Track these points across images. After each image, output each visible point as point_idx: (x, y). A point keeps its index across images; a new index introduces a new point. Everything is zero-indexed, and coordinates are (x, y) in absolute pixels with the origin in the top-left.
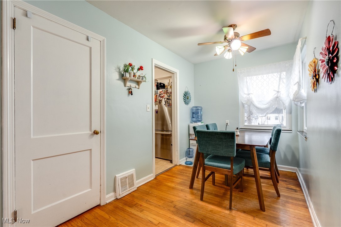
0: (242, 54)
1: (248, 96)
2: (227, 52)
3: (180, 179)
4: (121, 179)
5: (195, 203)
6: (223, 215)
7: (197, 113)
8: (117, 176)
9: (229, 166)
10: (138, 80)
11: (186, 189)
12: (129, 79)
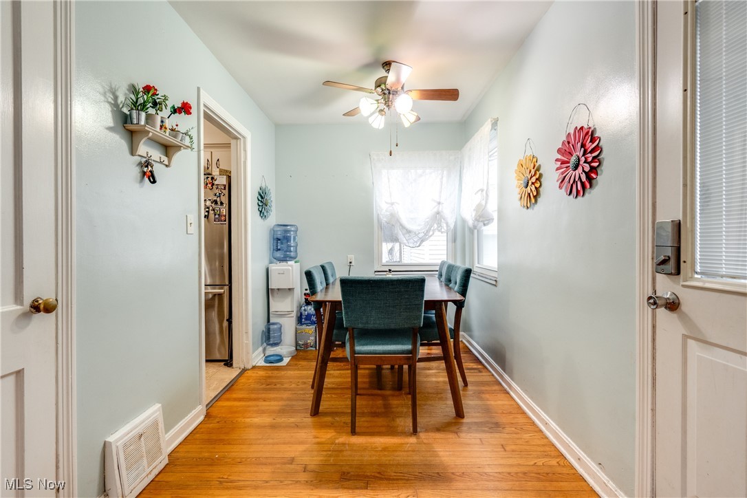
0: (407, 125)
1: (391, 208)
2: (378, 113)
3: (274, 399)
4: (125, 446)
5: (344, 444)
6: (410, 449)
7: (288, 239)
8: (111, 439)
9: (409, 347)
10: (172, 140)
11: (304, 419)
12: (151, 134)
